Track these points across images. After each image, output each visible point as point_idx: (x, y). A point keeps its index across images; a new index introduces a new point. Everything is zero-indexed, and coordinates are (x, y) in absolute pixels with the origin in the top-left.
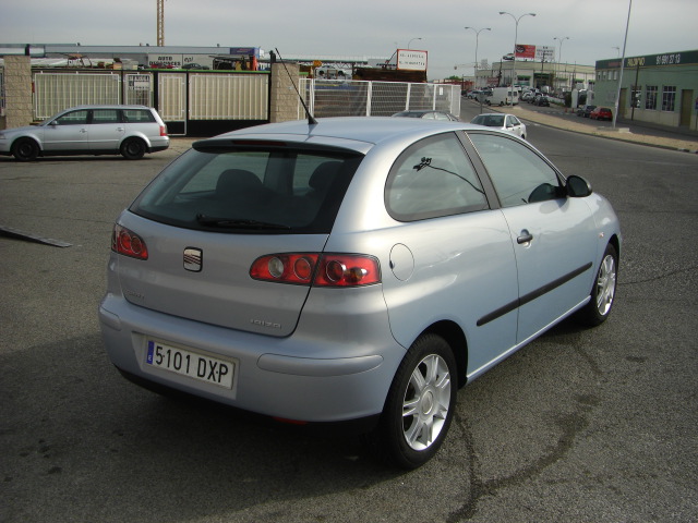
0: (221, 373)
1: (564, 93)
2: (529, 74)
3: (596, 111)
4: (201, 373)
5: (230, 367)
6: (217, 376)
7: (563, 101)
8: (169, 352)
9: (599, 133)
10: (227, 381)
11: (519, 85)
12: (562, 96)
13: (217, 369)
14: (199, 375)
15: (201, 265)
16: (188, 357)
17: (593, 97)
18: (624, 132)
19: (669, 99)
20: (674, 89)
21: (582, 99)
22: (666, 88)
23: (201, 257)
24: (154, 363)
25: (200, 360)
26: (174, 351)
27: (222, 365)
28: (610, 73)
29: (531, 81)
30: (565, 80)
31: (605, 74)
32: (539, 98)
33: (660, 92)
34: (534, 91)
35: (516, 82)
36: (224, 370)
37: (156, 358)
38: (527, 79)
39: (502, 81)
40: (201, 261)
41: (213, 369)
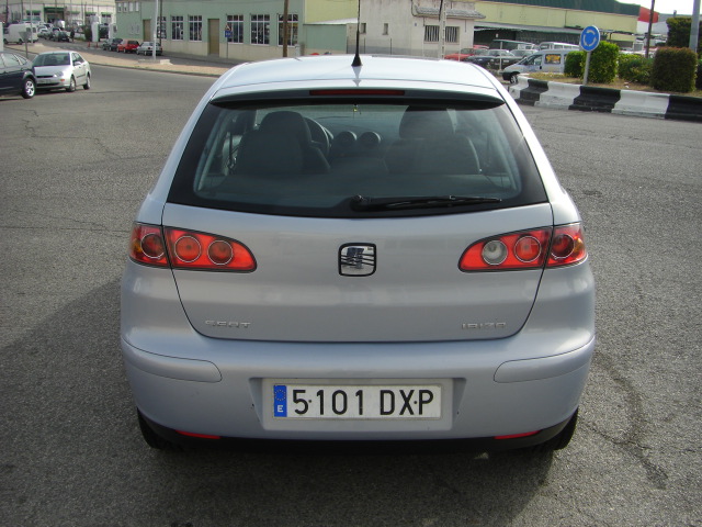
0: (422, 402)
1: (83, 27)
2: (40, 8)
3: (124, 43)
4: (387, 408)
5: (436, 391)
6: (415, 408)
7: (83, 36)
8: (320, 393)
9: (143, 66)
10: (433, 410)
11: (29, 21)
12: (81, 30)
13: (415, 397)
14: (382, 412)
15: (375, 265)
16: (360, 394)
17: (115, 30)
18: (165, 63)
19: (196, 30)
20: (200, 18)
21: (103, 33)
22: (191, 18)
23: (375, 255)
24: (291, 413)
25: (382, 393)
26: (328, 392)
27: (421, 392)
28: (131, 5)
29: (42, 16)
30: (76, 14)
31: (125, 5)
32: (57, 33)
33: (186, 23)
34: (48, 26)
35: (25, 17)
36: (426, 397)
37: (291, 407)
38: (37, 14)
39: (10, 17)
40: (375, 261)
41: (407, 400)
